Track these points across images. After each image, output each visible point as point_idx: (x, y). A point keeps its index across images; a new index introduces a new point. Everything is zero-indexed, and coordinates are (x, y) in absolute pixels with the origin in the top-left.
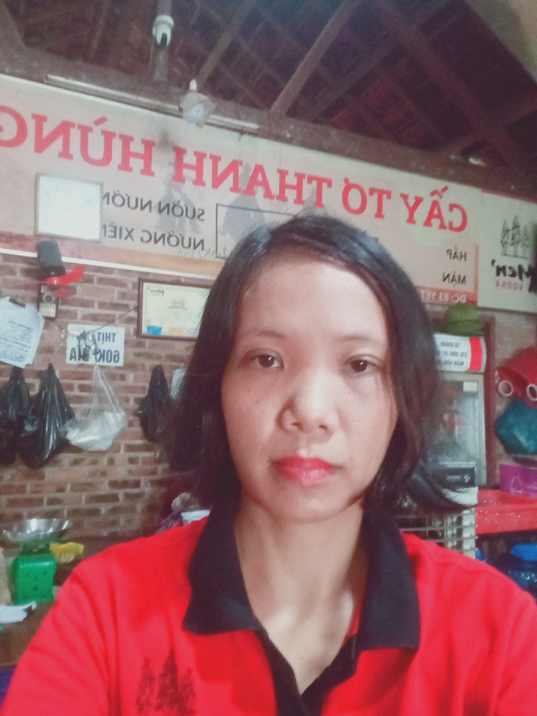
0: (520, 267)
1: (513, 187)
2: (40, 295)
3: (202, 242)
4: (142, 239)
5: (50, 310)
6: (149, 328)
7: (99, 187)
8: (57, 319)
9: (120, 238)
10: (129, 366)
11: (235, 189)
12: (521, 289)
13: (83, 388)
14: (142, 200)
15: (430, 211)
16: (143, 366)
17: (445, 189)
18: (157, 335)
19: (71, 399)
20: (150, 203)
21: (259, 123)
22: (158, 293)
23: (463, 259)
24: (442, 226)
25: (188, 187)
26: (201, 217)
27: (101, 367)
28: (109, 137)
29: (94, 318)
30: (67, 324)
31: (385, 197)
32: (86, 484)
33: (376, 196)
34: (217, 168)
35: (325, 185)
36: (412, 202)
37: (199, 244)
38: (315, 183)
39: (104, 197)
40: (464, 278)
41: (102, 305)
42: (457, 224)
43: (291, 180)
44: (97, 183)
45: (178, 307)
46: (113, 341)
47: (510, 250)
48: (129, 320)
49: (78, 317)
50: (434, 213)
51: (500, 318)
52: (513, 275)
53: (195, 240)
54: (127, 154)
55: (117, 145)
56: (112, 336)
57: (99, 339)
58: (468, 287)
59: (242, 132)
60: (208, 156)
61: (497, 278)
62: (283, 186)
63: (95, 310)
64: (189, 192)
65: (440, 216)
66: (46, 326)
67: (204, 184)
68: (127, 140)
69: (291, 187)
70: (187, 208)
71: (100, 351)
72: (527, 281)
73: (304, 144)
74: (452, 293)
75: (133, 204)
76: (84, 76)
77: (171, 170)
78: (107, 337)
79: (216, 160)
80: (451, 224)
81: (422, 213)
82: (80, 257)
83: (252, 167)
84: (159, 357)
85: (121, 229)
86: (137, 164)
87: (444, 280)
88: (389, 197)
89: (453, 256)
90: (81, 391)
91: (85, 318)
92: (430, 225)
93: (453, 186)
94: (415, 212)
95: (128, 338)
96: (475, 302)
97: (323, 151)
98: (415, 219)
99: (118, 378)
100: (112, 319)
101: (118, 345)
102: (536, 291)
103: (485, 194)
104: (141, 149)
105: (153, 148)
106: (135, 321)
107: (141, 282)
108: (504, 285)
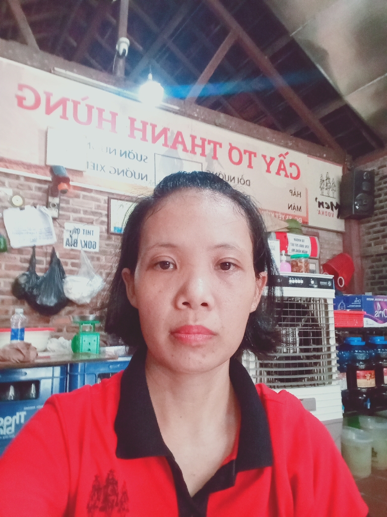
0: (332, 203)
1: (325, 155)
2: (48, 202)
4: (110, 172)
5: (55, 213)
6: (115, 228)
8: (58, 219)
9: (97, 170)
10: (102, 252)
11: (165, 145)
12: (333, 216)
13: (73, 265)
14: (110, 148)
15: (279, 166)
16: (111, 252)
17: (287, 154)
19: (66, 271)
20: (115, 150)
21: (178, 106)
22: (120, 206)
23: (299, 196)
24: (286, 176)
25: (137, 142)
26: (145, 161)
27: (85, 252)
28: (90, 108)
29: (81, 220)
30: (64, 223)
31: (253, 155)
33: (247, 154)
34: (155, 131)
35: (218, 146)
36: (268, 160)
37: (144, 177)
38: (212, 145)
40: (300, 208)
41: (85, 212)
42: (295, 175)
43: (198, 142)
46: (93, 235)
47: (325, 192)
49: (71, 218)
50: (281, 168)
51: (321, 233)
52: (328, 208)
53: (142, 174)
54: (101, 119)
55: (95, 113)
56: (92, 232)
57: (84, 234)
58: (303, 213)
59: (168, 110)
60: (149, 124)
61: (319, 209)
62: (194, 145)
63: (82, 215)
65: (284, 169)
67: (147, 141)
68: (101, 111)
69: (198, 146)
70: (137, 155)
71: (84, 240)
72: (336, 212)
73: (205, 121)
74: (295, 216)
75: (105, 150)
76: (75, 70)
77: (128, 132)
78: (89, 232)
79: (154, 126)
80: (291, 174)
81: (274, 167)
82: (72, 181)
83: (176, 133)
85: (97, 164)
86: (107, 126)
87: (289, 208)
88: (255, 156)
89: (293, 194)
90: (72, 266)
91: (75, 220)
92: (280, 175)
93: (291, 152)
94: (271, 166)
95: (102, 234)
96: (307, 223)
97: (217, 126)
98: (271, 170)
99: (95, 259)
100: (91, 221)
101: (95, 238)
102: (341, 218)
103: (309, 158)
104: (109, 117)
105: (117, 117)
106: (106, 224)
107: (109, 199)
108: (323, 213)
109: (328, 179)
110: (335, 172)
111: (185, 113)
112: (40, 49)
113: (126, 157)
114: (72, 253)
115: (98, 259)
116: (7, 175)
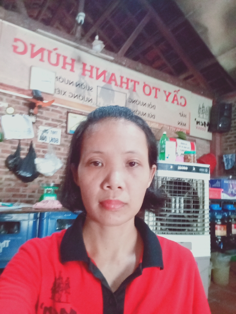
0: (205, 122)
1: (202, 93)
3: (92, 99)
4: (69, 96)
6: (70, 131)
8: (36, 123)
9: (61, 94)
10: (62, 145)
11: (104, 81)
12: (205, 130)
13: (44, 152)
14: (70, 81)
15: (174, 98)
16: (67, 145)
17: (179, 90)
19: (39, 155)
20: (73, 82)
21: (114, 56)
22: (74, 118)
23: (185, 117)
24: (178, 104)
25: (87, 78)
26: (92, 90)
27: (52, 144)
28: (58, 55)
29: (49, 125)
30: (39, 126)
31: (158, 91)
33: (155, 90)
34: (98, 72)
35: (137, 84)
36: (167, 94)
37: (90, 100)
38: (133, 83)
39: (56, 78)
40: (186, 124)
41: (53, 120)
42: (183, 103)
43: (125, 80)
44: (54, 72)
46: (57, 134)
47: (201, 116)
49: (44, 123)
51: (197, 140)
52: (202, 125)
53: (89, 98)
54: (65, 63)
55: (61, 59)
56: (56, 132)
58: (186, 128)
59: (107, 60)
60: (95, 68)
61: (197, 125)
62: (122, 82)
63: (50, 121)
64: (87, 80)
65: (177, 100)
67: (93, 78)
68: (65, 58)
69: (125, 83)
70: (87, 86)
71: (51, 137)
72: (207, 128)
74: (181, 129)
75: (66, 82)
76: (50, 31)
77: (81, 71)
78: (54, 133)
79: (98, 69)
80: (181, 104)
81: (171, 98)
82: (46, 100)
83: (111, 74)
85: (62, 91)
86: (68, 67)
87: (178, 124)
89: (181, 115)
91: (46, 124)
92: (174, 103)
93: (182, 90)
94: (169, 98)
95: (62, 134)
96: (189, 134)
97: (137, 71)
98: (168, 100)
100: (56, 125)
101: (58, 136)
102: (210, 132)
103: (193, 94)
104: (70, 62)
105: (75, 62)
106: (65, 128)
107: (68, 113)
108: (199, 128)
109: (203, 107)
110: (208, 103)
111: (117, 62)
112: (29, 17)
113: (80, 87)
115: (59, 149)
116: (5, 94)
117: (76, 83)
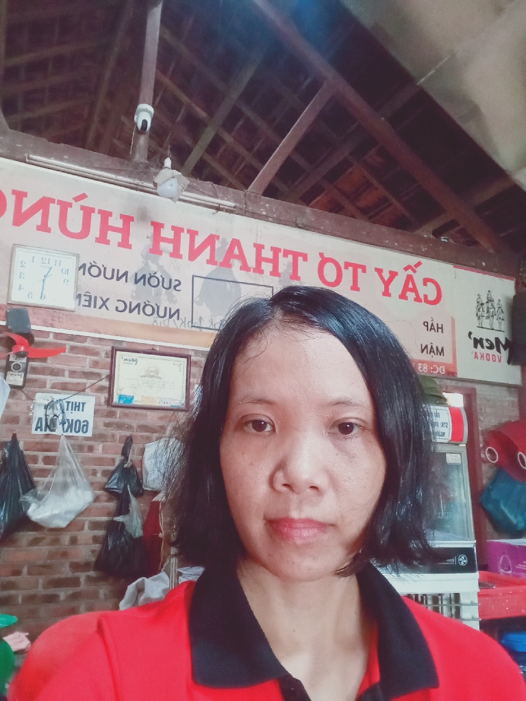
0: (497, 339)
1: (484, 264)
2: (9, 363)
3: (178, 311)
4: (117, 308)
5: (18, 379)
6: (120, 397)
7: (75, 258)
8: (25, 388)
9: (95, 307)
10: (99, 437)
11: (211, 261)
12: (500, 361)
13: (48, 460)
14: (118, 270)
15: (404, 285)
16: (113, 436)
17: (419, 264)
18: (128, 404)
19: (35, 471)
20: (126, 274)
21: (235, 201)
22: (131, 362)
23: (440, 330)
24: (418, 299)
25: (165, 260)
26: (177, 288)
27: (68, 437)
28: (88, 212)
29: (64, 387)
30: (36, 392)
31: (360, 270)
32: (43, 566)
33: (351, 269)
34: (194, 241)
35: (300, 259)
36: (386, 276)
37: (174, 314)
38: (290, 257)
39: (80, 268)
40: (442, 350)
41: (73, 373)
42: (432, 297)
43: (267, 253)
44: (74, 254)
45: (152, 376)
46: (83, 410)
47: (486, 323)
48: (101, 389)
49: (48, 386)
50: (409, 286)
51: (478, 387)
52: (491, 347)
53: (170, 309)
54: (105, 227)
55: (96, 220)
56: (81, 405)
57: (67, 410)
58: (447, 359)
59: (218, 209)
60: (185, 231)
61: (475, 350)
62: (259, 259)
63: (66, 379)
64: (165, 264)
65: (414, 290)
66: (12, 395)
67: (180, 257)
68: (105, 215)
69: (267, 260)
70: (163, 279)
71: (68, 420)
72: (504, 354)
73: (278, 221)
74: (433, 363)
75: (109, 275)
76: (66, 157)
77: (149, 243)
78: (77, 407)
79: (193, 234)
80: (426, 296)
81: (397, 286)
82: (52, 326)
83: (229, 241)
84: (130, 427)
85: (96, 298)
86: (114, 237)
87: (422, 351)
88: (364, 270)
89: (429, 328)
90: (46, 464)
91: (54, 386)
92: (406, 298)
93: (427, 262)
94: (390, 287)
95: (98, 408)
96: (454, 374)
97: (300, 228)
98: (390, 291)
99: (86, 449)
100: (82, 388)
101: (87, 415)
102: (514, 364)
103: (458, 270)
104: (119, 224)
105: (131, 223)
106: (107, 391)
107: (114, 351)
108: (482, 356)
109: (490, 300)
110: (503, 289)
111: (246, 211)
112: (11, 128)
113: (144, 284)
114: (46, 440)
115: (91, 449)
117: (136, 274)
